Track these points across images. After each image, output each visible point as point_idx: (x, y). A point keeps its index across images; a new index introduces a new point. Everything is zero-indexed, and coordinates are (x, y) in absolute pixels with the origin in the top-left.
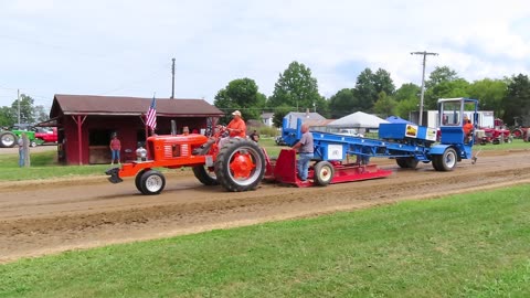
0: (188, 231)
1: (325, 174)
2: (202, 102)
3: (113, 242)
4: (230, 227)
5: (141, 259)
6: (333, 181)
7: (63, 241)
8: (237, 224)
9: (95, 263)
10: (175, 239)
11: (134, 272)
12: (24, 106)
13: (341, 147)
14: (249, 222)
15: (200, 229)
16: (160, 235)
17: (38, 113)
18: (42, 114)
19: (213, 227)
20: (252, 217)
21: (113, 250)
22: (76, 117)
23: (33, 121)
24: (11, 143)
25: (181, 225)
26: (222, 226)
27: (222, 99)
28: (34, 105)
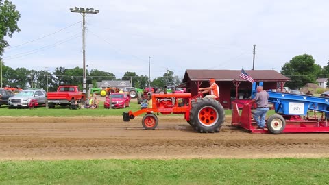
0: (268, 156)
1: (276, 125)
3: (220, 156)
4: (298, 157)
5: (239, 169)
6: (285, 131)
7: (193, 152)
8: (303, 155)
9: (212, 167)
10: (259, 160)
11: (235, 177)
12: (169, 76)
13: (303, 104)
14: (312, 156)
15: (276, 156)
16: (249, 156)
17: (175, 80)
18: (178, 81)
19: (284, 156)
20: (314, 152)
21: (221, 161)
22: (197, 82)
23: (173, 84)
25: (261, 151)
26: (292, 156)
27: (287, 69)
28: (174, 76)
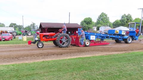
0: (72, 57)
1: (87, 43)
2: (77, 24)
3: (54, 59)
4: (83, 57)
5: (61, 64)
6: (90, 45)
7: (42, 58)
8: (85, 56)
9: (50, 64)
10: (69, 59)
11: (59, 67)
12: (33, 25)
13: (95, 36)
14: (88, 56)
15: (76, 57)
16: (66, 58)
17: (36, 27)
18: (37, 27)
19: (79, 57)
20: (89, 55)
21: (54, 61)
22: (45, 28)
23: (35, 29)
24: (30, 34)
25: (70, 56)
26: (81, 57)
27: (82, 23)
28: (35, 25)
